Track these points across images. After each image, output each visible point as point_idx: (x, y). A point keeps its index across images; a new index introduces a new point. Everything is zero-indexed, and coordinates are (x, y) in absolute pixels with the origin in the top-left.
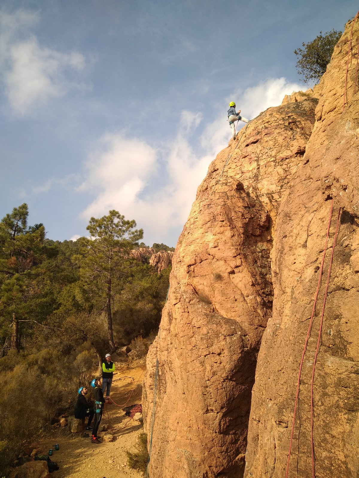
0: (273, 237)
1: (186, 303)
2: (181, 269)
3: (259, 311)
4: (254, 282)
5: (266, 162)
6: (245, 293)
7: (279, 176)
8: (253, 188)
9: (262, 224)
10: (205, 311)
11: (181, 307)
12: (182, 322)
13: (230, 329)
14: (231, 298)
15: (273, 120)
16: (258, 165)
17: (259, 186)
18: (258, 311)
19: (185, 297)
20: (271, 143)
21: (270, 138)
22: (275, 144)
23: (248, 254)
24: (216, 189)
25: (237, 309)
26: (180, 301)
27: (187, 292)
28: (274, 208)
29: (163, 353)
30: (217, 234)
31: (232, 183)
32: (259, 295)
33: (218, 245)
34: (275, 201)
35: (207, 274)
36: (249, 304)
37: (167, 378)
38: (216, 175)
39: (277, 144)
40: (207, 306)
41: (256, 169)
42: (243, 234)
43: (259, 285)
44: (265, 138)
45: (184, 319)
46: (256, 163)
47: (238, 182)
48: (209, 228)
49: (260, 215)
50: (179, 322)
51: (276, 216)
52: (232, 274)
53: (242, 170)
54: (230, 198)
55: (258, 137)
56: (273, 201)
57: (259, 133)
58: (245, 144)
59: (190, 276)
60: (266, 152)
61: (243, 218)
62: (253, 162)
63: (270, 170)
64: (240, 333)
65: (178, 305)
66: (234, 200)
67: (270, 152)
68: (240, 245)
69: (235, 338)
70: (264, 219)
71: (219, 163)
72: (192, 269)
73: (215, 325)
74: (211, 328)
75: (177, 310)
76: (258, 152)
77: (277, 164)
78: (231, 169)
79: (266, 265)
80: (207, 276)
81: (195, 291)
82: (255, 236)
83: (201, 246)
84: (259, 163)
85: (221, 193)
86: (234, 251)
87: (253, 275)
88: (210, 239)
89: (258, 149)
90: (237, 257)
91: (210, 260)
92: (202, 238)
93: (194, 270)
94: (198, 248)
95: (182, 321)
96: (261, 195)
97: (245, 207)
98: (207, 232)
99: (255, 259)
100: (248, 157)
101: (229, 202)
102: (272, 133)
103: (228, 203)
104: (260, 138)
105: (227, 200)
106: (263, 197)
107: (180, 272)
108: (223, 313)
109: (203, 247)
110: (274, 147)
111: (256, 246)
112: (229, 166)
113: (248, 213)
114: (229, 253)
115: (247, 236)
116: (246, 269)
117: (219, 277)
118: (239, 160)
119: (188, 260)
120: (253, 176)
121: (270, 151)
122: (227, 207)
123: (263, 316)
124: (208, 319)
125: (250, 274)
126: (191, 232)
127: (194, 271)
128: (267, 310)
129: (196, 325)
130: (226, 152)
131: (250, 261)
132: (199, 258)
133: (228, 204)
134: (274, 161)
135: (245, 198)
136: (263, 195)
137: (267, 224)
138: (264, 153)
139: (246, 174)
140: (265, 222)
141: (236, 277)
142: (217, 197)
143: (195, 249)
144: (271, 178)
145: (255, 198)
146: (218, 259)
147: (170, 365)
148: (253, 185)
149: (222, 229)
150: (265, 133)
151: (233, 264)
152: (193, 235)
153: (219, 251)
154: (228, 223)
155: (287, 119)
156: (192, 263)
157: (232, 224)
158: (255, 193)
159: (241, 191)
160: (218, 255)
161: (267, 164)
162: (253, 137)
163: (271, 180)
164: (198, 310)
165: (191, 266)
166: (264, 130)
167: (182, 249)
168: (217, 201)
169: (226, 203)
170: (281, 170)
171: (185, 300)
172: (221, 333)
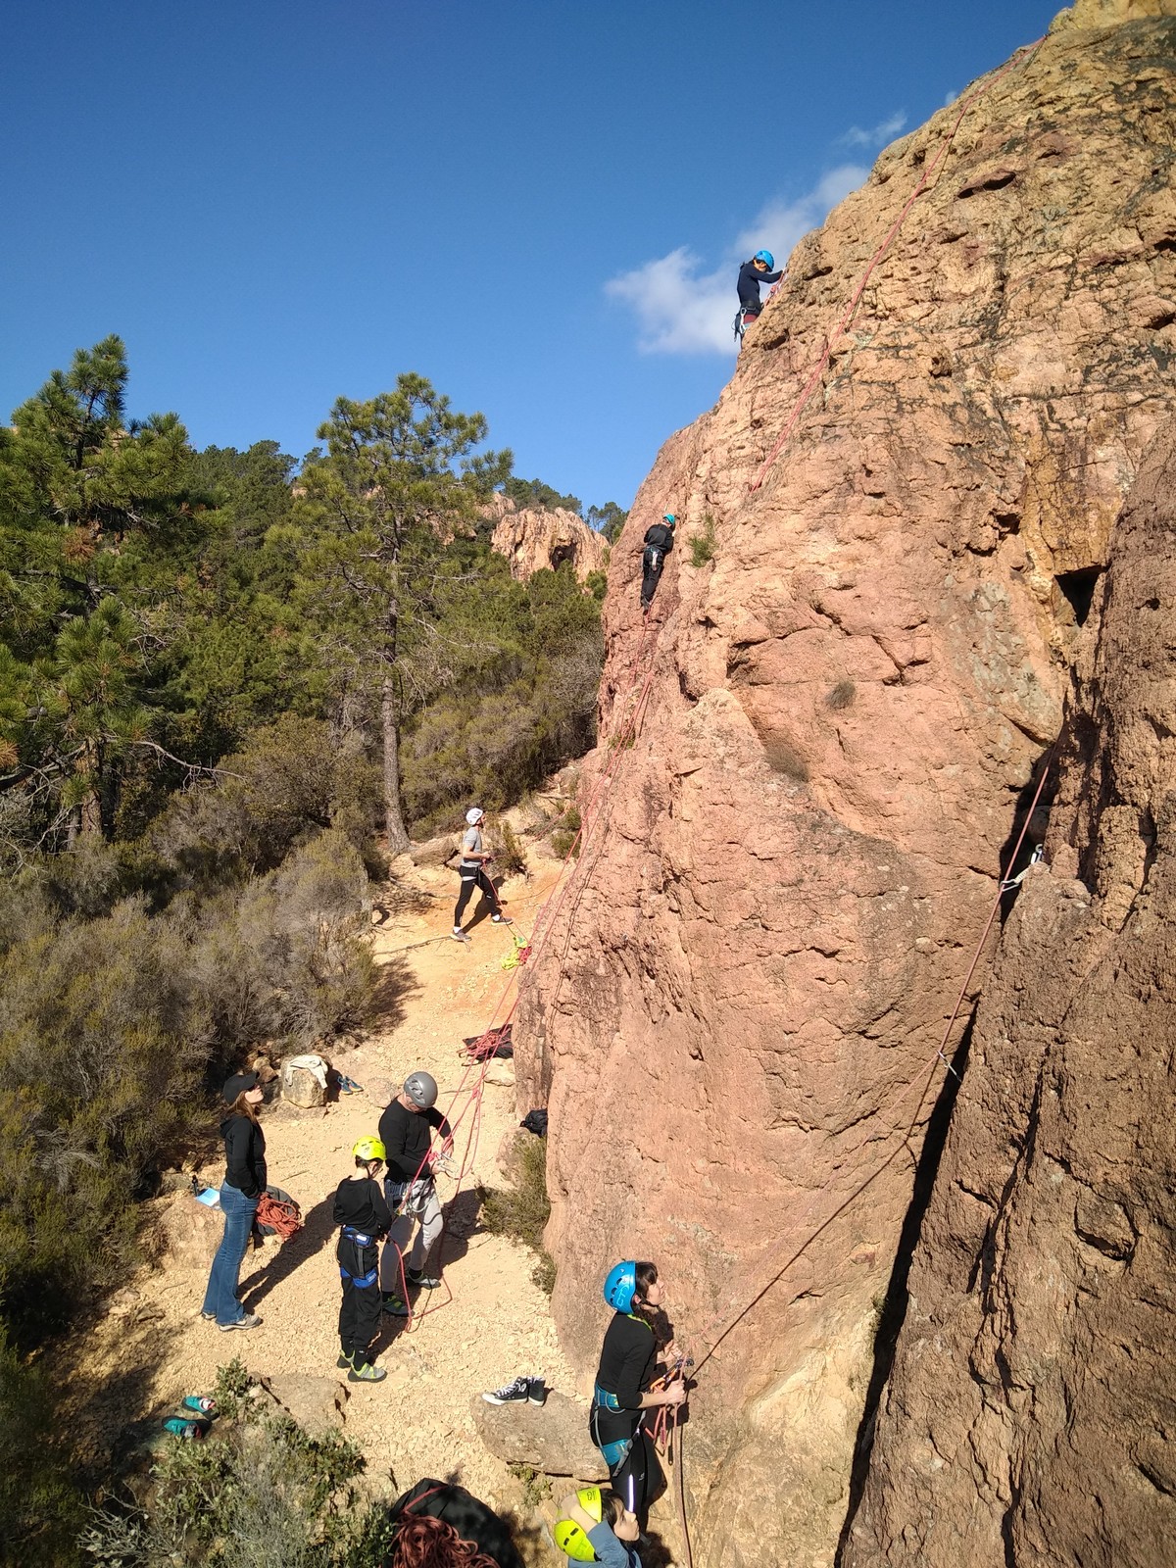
2: (704, 647)
4: (966, 720)
5: (1033, 267)
6: (933, 755)
7: (1084, 332)
8: (979, 368)
9: (1004, 508)
10: (791, 807)
11: (710, 786)
12: (708, 835)
13: (874, 874)
15: (1073, 92)
16: (1003, 277)
17: (1002, 361)
19: (721, 751)
20: (1061, 193)
21: (1061, 171)
22: (1079, 198)
23: (954, 618)
24: (855, 365)
26: (705, 765)
27: (731, 733)
28: (1053, 452)
30: (852, 541)
31: (917, 350)
32: (977, 764)
33: (854, 580)
34: (1059, 427)
35: (804, 678)
36: (942, 794)
38: (823, 293)
39: (1085, 201)
41: (989, 292)
42: (943, 545)
43: (979, 729)
44: (1041, 170)
45: (715, 825)
46: (991, 269)
47: (938, 348)
48: (824, 514)
49: (1002, 478)
51: (1055, 483)
52: (893, 685)
54: (908, 408)
55: (1014, 163)
56: (1053, 426)
57: (1013, 143)
58: (957, 185)
59: (739, 679)
60: (1039, 227)
61: (947, 485)
63: (1047, 300)
64: (906, 888)
66: (921, 418)
67: (1055, 231)
68: (929, 585)
69: (890, 906)
70: (1012, 491)
71: (838, 248)
72: (754, 658)
73: (826, 858)
74: (811, 867)
75: (693, 793)
76: (1007, 224)
77: (1078, 282)
80: (802, 686)
82: (977, 552)
83: (789, 579)
84: (1005, 270)
85: (874, 386)
86: (910, 607)
87: (966, 696)
88: (825, 556)
89: (1009, 213)
90: (919, 628)
91: (818, 631)
92: (796, 547)
93: (758, 660)
94: (775, 582)
95: (711, 831)
96: (1010, 401)
97: (957, 446)
98: (815, 530)
99: (973, 637)
100: (963, 239)
101: (903, 424)
102: (1072, 151)
103: (899, 426)
104: (1019, 168)
105: (897, 416)
106: (1016, 407)
107: (703, 657)
108: (850, 816)
109: (799, 581)
110: (1073, 211)
111: (976, 588)
113: (965, 467)
114: (896, 612)
115: (954, 553)
116: (943, 673)
117: (847, 695)
118: (927, 249)
119: (739, 622)
120: (977, 317)
121: (1054, 224)
122: (898, 442)
123: (984, 836)
124: (802, 834)
125: (954, 690)
127: (757, 665)
129: (757, 850)
130: (868, 205)
131: (957, 644)
132: (781, 621)
134: (1066, 268)
135: (959, 408)
136: (1019, 402)
138: (1030, 232)
139: (950, 306)
140: (1015, 502)
141: (904, 698)
142: (862, 396)
143: (767, 585)
144: (1052, 336)
145: (991, 413)
146: (850, 630)
147: (644, 956)
148: (980, 356)
149: (873, 522)
150: (1043, 151)
151: (903, 651)
152: (762, 535)
153: (857, 603)
154: (898, 505)
155: (1131, 93)
156: (755, 637)
157: (909, 507)
158: (989, 392)
159: (945, 381)
160: (852, 615)
161: (1037, 277)
162: (990, 162)
163: (1049, 345)
164: (768, 802)
165: (747, 647)
166: (1037, 135)
167: (715, 579)
168: (860, 417)
169: (894, 426)
170: (1091, 308)
171: (722, 761)
172: (843, 885)
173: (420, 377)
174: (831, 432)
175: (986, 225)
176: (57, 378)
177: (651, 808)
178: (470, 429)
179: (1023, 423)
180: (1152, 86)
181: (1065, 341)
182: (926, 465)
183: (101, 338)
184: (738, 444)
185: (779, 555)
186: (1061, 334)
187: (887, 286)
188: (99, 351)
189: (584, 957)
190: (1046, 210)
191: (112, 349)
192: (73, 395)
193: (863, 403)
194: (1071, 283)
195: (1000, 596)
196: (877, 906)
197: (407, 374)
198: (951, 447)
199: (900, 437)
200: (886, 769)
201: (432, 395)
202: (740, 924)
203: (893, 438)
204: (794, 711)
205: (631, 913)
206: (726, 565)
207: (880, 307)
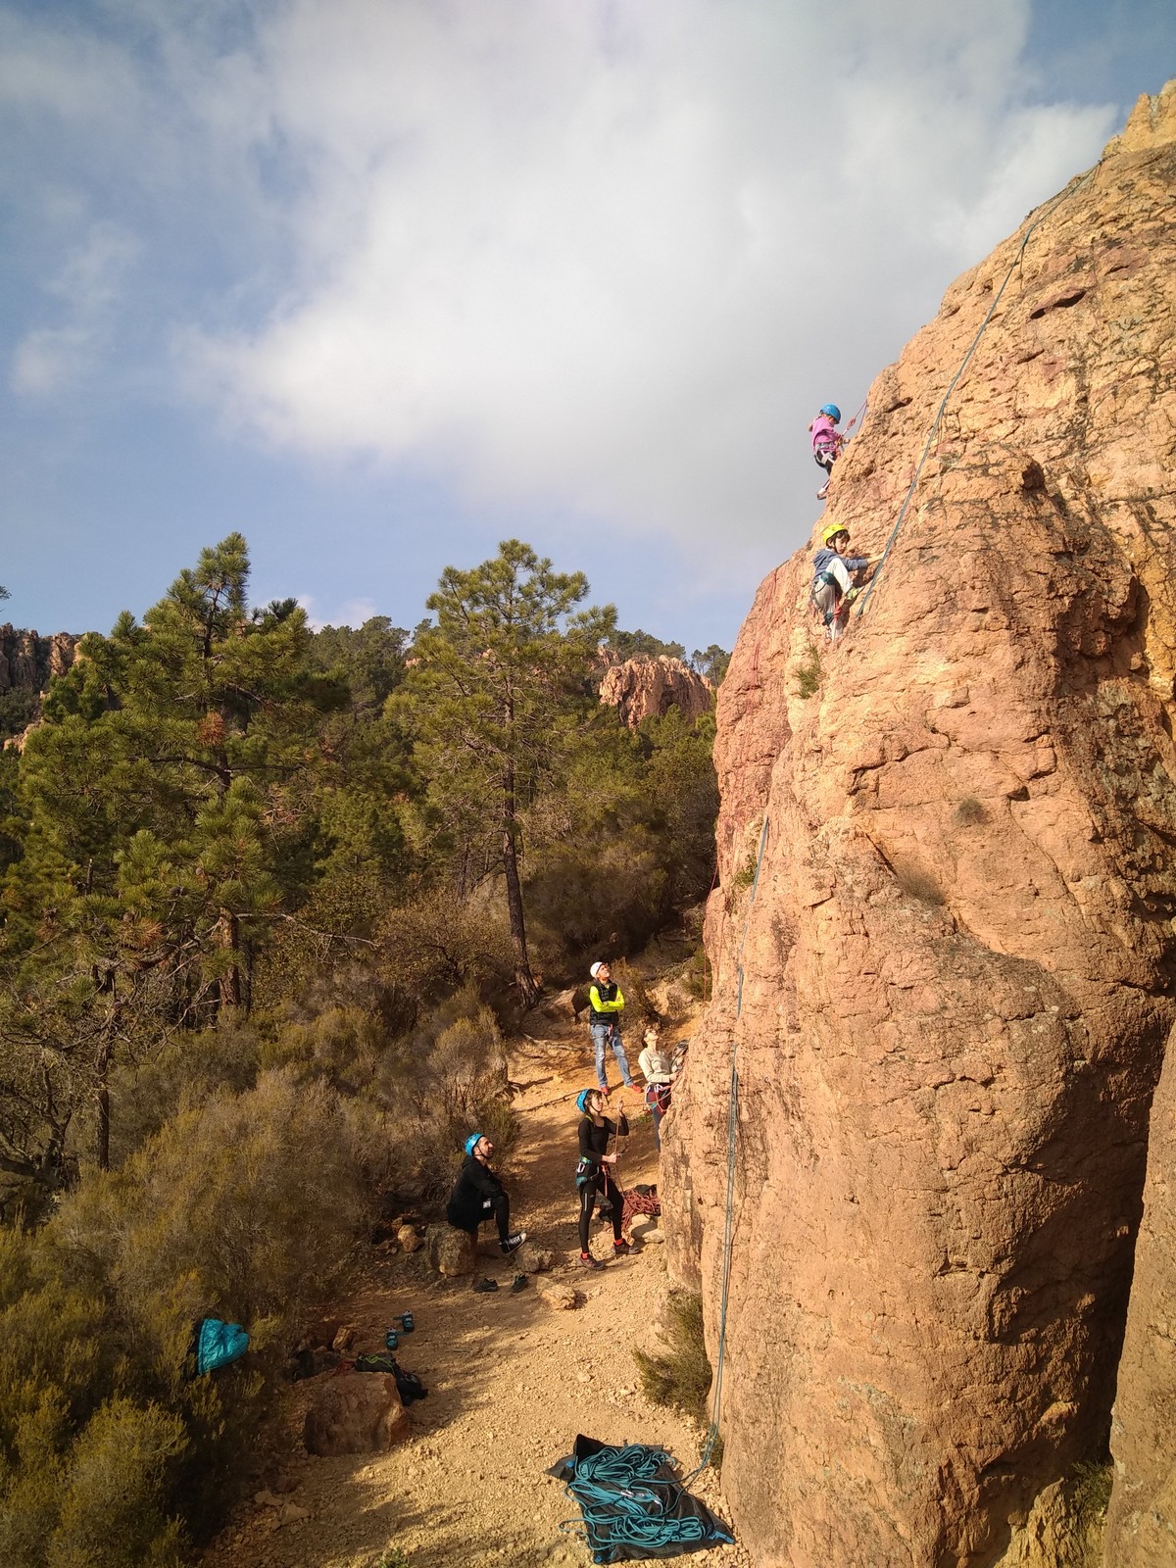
0: (1151, 656)
1: (856, 903)
2: (821, 776)
3: (1118, 930)
4: (1100, 829)
5: (1114, 376)
6: (1068, 868)
8: (1071, 478)
9: (1114, 612)
10: (927, 932)
11: (840, 916)
12: (843, 967)
13: (1021, 995)
14: (1020, 886)
15: (1134, 208)
16: (1082, 387)
17: (1094, 468)
18: (1114, 931)
19: (849, 879)
20: (1136, 301)
21: (1132, 283)
22: (1154, 305)
23: (1075, 726)
24: (945, 487)
25: (1041, 924)
26: (832, 896)
27: (856, 861)
28: (1158, 552)
29: (760, 1055)
30: (961, 658)
31: (1005, 466)
32: (1118, 873)
33: (967, 696)
34: (1161, 527)
35: (926, 799)
36: (1082, 907)
37: (770, 1135)
38: (905, 423)
39: (1160, 308)
40: (930, 912)
41: (1072, 404)
42: (1055, 654)
43: (1116, 837)
44: (1111, 284)
45: (850, 956)
46: (1072, 382)
47: (1027, 462)
48: (929, 634)
49: (1108, 582)
50: (831, 967)
51: (1164, 582)
52: (1017, 800)
53: (1018, 407)
54: (1004, 522)
55: (1083, 281)
56: (1155, 526)
57: (1080, 263)
58: (1028, 307)
59: (860, 803)
60: (1116, 337)
61: (1053, 594)
62: (1063, 379)
63: (1133, 406)
64: (1056, 1009)
65: (829, 909)
66: (1017, 532)
67: (1132, 340)
68: (1045, 695)
69: (1041, 1028)
70: (1120, 593)
71: (915, 379)
72: (872, 783)
73: (968, 983)
74: (953, 992)
75: (823, 925)
76: (1082, 338)
77: (1162, 385)
78: (972, 402)
79: (1132, 761)
80: (926, 808)
81: (884, 861)
82: (1093, 658)
83: (900, 701)
84: (1086, 382)
85: (966, 505)
86: (1028, 719)
87: (1097, 804)
88: (935, 675)
89: (1083, 327)
90: (1040, 739)
91: (936, 751)
92: (905, 669)
93: (877, 785)
94: (887, 706)
95: (845, 962)
96: (1108, 506)
97: (1058, 555)
98: (922, 651)
99: (1097, 743)
100: (1040, 356)
101: (1000, 538)
102: (1140, 263)
103: (996, 541)
104: (1088, 284)
105: (993, 532)
106: (1114, 511)
107: (820, 787)
108: (989, 936)
109: (911, 703)
110: (1148, 319)
111: (1094, 693)
112: (965, 393)
113: (1070, 575)
114: (1014, 725)
115: (1067, 660)
116: (1070, 782)
117: (973, 813)
118: (1004, 370)
119: (853, 749)
120: (1063, 428)
121: (1132, 332)
122: (996, 556)
123: (1133, 948)
124: (941, 959)
125: (1084, 800)
126: (858, 649)
127: (876, 790)
128: (1146, 924)
129: (895, 980)
130: (941, 336)
131: (1082, 752)
132: (896, 744)
133: (998, 547)
134: (1148, 373)
135: (1054, 518)
136: (1117, 506)
137: (1129, 612)
138: (1107, 343)
139: (1035, 421)
141: (1032, 812)
142: (955, 518)
143: (879, 710)
144: (1142, 439)
145: (1088, 519)
146: (968, 748)
147: (788, 1098)
148: (1070, 466)
149: (980, 638)
150: (1111, 266)
151: (1025, 764)
152: (870, 660)
153: (973, 720)
154: (1004, 618)
156: (871, 762)
157: (1015, 620)
158: (1084, 499)
160: (968, 732)
161: (1120, 384)
162: (1059, 283)
163: (1141, 448)
164: (902, 929)
165: (865, 773)
166: (1102, 253)
167: (824, 709)
168: (955, 537)
169: (991, 541)
171: (849, 890)
172: (988, 1009)
173: (522, 543)
174: (928, 554)
175: (1062, 341)
176: (186, 575)
177: (781, 944)
178: (573, 587)
179: (1123, 526)
182: (1029, 577)
183: (223, 537)
185: (888, 679)
186: (1151, 436)
187: (969, 410)
188: (222, 548)
189: (725, 1104)
190: (1121, 321)
191: (235, 545)
192: (201, 589)
193: (957, 522)
194: (1155, 386)
195: (1120, 699)
196: (1028, 1028)
197: (507, 540)
198: (1052, 557)
199: (999, 552)
201: (535, 559)
202: (886, 1058)
203: (991, 553)
204: (920, 834)
205: (770, 1054)
206: (834, 693)
207: (963, 430)
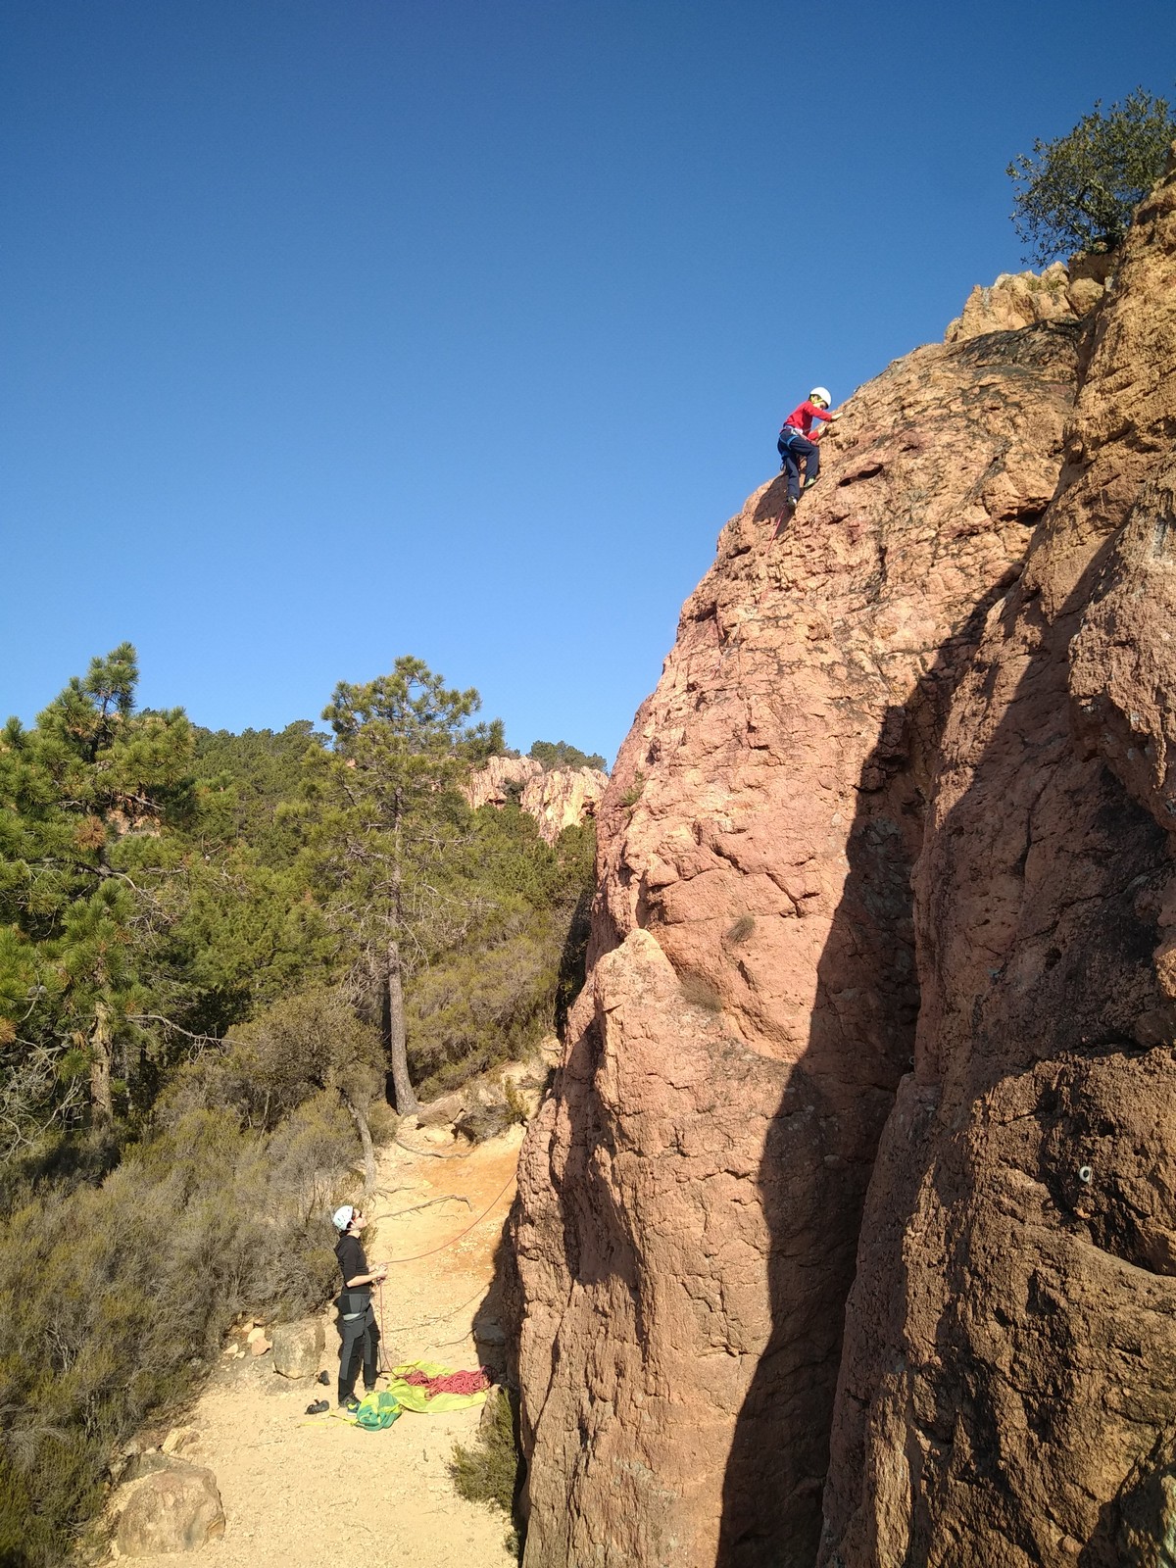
4: (859, 946)
5: (904, 541)
7: (948, 593)
9: (888, 751)
10: (702, 1036)
11: (629, 1021)
12: (630, 1068)
15: (929, 397)
16: (882, 551)
18: (870, 1038)
19: (640, 987)
20: (922, 479)
21: (920, 461)
22: (936, 482)
24: (741, 636)
25: (803, 1031)
27: (647, 970)
31: (794, 619)
32: (875, 986)
33: (747, 824)
34: (931, 677)
35: (712, 916)
38: (743, 568)
39: (941, 485)
41: (872, 563)
43: (875, 953)
44: (903, 461)
45: (637, 1058)
46: (872, 544)
48: (718, 767)
50: (621, 1068)
52: (789, 918)
53: (828, 563)
55: (881, 456)
56: (926, 676)
57: (882, 439)
58: (838, 476)
59: (657, 918)
60: (907, 507)
62: (864, 540)
63: (918, 568)
64: (811, 1108)
65: (620, 1015)
66: (799, 678)
67: (919, 510)
68: (816, 824)
69: (796, 1125)
70: (894, 734)
72: (666, 899)
73: (735, 1084)
74: (722, 1093)
75: (616, 1029)
76: (881, 506)
77: (942, 552)
78: (790, 557)
82: (865, 792)
84: (883, 544)
85: (758, 653)
86: (798, 844)
87: (858, 923)
88: (721, 804)
89: (882, 496)
90: (808, 863)
91: (720, 872)
93: (670, 901)
95: (632, 1064)
96: (887, 657)
97: (836, 700)
98: (712, 781)
100: (846, 520)
101: (782, 684)
102: (927, 444)
103: (779, 685)
104: (886, 460)
105: (777, 678)
106: (893, 662)
110: (932, 493)
113: (846, 718)
114: (783, 850)
115: (840, 794)
118: (817, 530)
119: (652, 868)
120: (864, 584)
121: (918, 505)
122: (778, 699)
124: (714, 1062)
125: (845, 919)
127: (669, 906)
129: (674, 1079)
132: (686, 864)
133: (781, 691)
134: (931, 541)
135: (836, 666)
137: (903, 752)
138: (900, 512)
139: (841, 576)
140: (898, 745)
141: (801, 929)
143: (674, 833)
144: (922, 598)
145: (869, 668)
146: (746, 869)
148: (863, 618)
149: (760, 773)
150: (904, 445)
151: (796, 886)
152: (668, 788)
153: (750, 844)
154: (780, 755)
155: (976, 395)
156: (665, 880)
157: (792, 757)
158: (868, 650)
159: (822, 644)
160: (747, 854)
161: (907, 549)
162: (863, 456)
163: (920, 606)
164: (683, 1033)
165: (659, 890)
166: (901, 432)
168: (746, 681)
169: (775, 686)
170: (951, 572)
171: (640, 997)
172: (752, 1108)
173: (416, 660)
174: (722, 695)
175: (864, 507)
176: (75, 685)
177: (593, 1048)
178: (462, 704)
179: (899, 676)
180: (992, 390)
181: (932, 602)
182: (806, 718)
183: (114, 647)
184: (676, 706)
185: (683, 805)
186: (928, 596)
187: (788, 562)
188: (112, 658)
190: (911, 493)
191: (125, 655)
192: (88, 697)
193: (748, 668)
194: (935, 552)
195: (891, 829)
196: (783, 1126)
197: (403, 657)
198: (830, 701)
199: (781, 696)
200: (788, 996)
201: (428, 675)
202: (663, 1153)
203: (774, 697)
204: (705, 946)
206: (641, 815)
207: (783, 580)
